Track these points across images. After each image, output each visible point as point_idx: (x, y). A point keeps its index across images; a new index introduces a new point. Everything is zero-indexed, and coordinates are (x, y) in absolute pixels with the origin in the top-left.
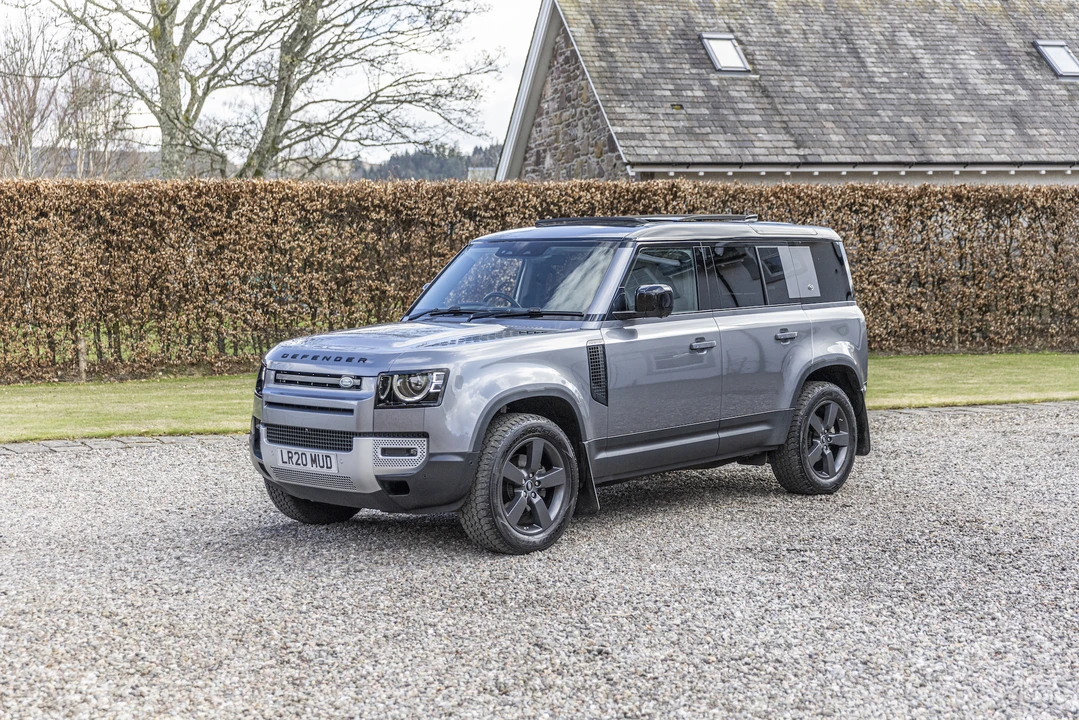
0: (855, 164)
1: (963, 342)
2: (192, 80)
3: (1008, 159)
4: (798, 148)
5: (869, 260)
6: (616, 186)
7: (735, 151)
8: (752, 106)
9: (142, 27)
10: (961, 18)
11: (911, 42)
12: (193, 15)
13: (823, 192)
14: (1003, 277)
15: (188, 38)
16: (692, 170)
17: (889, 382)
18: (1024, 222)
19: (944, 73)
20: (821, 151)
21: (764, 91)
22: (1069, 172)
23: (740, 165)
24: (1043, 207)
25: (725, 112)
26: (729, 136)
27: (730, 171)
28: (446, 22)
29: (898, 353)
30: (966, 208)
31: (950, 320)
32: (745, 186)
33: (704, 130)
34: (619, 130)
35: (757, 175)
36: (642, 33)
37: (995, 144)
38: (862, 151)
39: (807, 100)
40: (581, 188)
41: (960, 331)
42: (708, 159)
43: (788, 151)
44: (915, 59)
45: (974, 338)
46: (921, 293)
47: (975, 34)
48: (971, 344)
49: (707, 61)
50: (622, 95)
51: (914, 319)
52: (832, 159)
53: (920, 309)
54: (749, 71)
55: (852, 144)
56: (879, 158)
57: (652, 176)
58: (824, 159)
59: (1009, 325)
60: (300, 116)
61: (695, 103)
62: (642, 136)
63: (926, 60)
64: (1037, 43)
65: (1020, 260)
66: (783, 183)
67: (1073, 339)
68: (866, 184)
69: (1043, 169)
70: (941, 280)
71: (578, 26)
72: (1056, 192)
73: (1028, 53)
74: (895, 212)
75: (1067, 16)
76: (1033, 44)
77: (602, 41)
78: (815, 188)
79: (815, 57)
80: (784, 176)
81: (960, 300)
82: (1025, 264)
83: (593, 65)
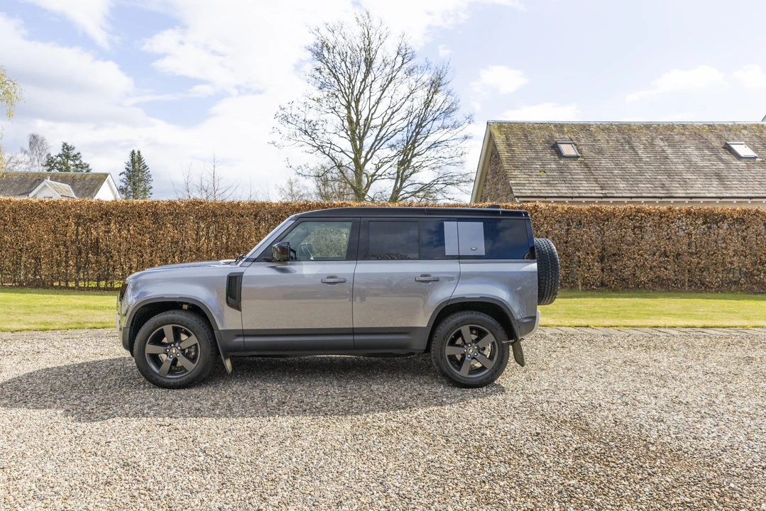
0: (631, 198)
1: (690, 286)
2: (367, 176)
3: (714, 195)
4: (602, 190)
5: (639, 243)
6: (506, 206)
7: (570, 191)
8: (579, 171)
9: (351, 158)
10: (687, 133)
11: (662, 144)
12: (368, 153)
13: (614, 209)
14: (714, 254)
15: (366, 161)
16: (547, 200)
17: (650, 308)
18: (725, 226)
19: (679, 157)
20: (614, 192)
21: (586, 165)
22: (750, 202)
23: (572, 197)
24: (737, 218)
25: (566, 174)
26: (567, 185)
27: (567, 200)
28: (462, 154)
30: (693, 218)
31: (684, 275)
32: (573, 206)
33: (555, 182)
34: (513, 182)
35: (581, 202)
36: (528, 141)
37: (708, 188)
38: (635, 191)
39: (608, 169)
41: (689, 280)
42: (556, 195)
43: (597, 192)
44: (664, 151)
45: (697, 284)
46: (667, 261)
47: (694, 140)
48: (695, 287)
49: (559, 153)
50: (516, 167)
51: (663, 273)
52: (620, 195)
53: (666, 269)
54: (578, 157)
55: (630, 188)
56: (644, 195)
57: (528, 202)
58: (615, 195)
59: (716, 278)
60: (407, 189)
61: (551, 170)
62: (524, 185)
63: (669, 151)
64: (728, 143)
65: (724, 245)
66: (593, 206)
67: (754, 286)
68: (638, 206)
69: (735, 201)
70: (679, 254)
71: (499, 139)
72: (745, 211)
73: (724, 148)
74: (653, 220)
75: (743, 131)
76: (726, 144)
77: (509, 145)
78: (610, 208)
79: (612, 150)
80: (594, 202)
81: (689, 265)
82: (726, 247)
83: (504, 155)
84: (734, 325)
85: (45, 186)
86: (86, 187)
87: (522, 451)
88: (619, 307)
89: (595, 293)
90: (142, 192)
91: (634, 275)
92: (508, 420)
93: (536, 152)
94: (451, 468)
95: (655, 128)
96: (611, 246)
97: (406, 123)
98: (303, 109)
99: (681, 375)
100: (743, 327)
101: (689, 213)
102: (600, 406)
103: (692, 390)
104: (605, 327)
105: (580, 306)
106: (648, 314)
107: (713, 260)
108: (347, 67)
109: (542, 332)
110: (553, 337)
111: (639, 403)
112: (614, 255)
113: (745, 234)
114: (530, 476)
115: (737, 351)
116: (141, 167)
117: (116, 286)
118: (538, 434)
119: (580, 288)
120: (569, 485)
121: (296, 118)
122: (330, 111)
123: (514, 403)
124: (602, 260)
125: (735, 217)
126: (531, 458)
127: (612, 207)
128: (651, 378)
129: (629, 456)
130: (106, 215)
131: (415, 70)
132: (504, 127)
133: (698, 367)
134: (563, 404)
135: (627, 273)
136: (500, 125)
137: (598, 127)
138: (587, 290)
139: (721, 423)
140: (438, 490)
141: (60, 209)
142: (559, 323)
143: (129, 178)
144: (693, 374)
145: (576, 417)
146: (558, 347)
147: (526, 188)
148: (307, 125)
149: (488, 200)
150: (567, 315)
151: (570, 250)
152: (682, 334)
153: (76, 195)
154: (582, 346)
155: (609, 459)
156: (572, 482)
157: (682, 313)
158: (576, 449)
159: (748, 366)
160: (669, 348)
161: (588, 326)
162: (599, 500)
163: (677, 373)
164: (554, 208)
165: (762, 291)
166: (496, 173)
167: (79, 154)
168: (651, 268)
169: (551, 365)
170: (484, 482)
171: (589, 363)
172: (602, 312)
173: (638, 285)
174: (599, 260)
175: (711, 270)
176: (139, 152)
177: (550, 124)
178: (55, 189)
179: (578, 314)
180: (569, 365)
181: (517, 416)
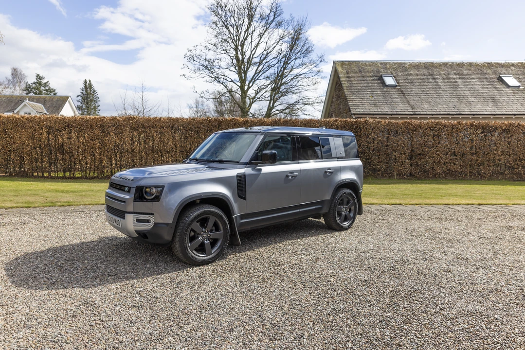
0: (433, 115)
1: (471, 176)
2: (249, 99)
3: (490, 113)
4: (412, 109)
5: (437, 147)
6: (346, 120)
7: (390, 110)
8: (397, 96)
9: (238, 86)
10: (472, 69)
11: (455, 77)
12: (250, 82)
13: (420, 123)
14: (488, 154)
15: (249, 88)
16: (374, 116)
17: (443, 191)
18: (497, 134)
19: (467, 86)
20: (420, 110)
21: (402, 92)
22: (514, 118)
23: (392, 114)
24: (505, 129)
25: (388, 98)
26: (388, 106)
27: (388, 117)
28: (315, 84)
29: (446, 179)
30: (474, 129)
31: (466, 168)
32: (392, 121)
33: (380, 104)
34: (351, 104)
35: (398, 118)
36: (362, 75)
37: (485, 108)
38: (435, 110)
39: (417, 94)
40: (335, 121)
41: (470, 172)
42: (380, 113)
43: (409, 110)
44: (456, 82)
45: (475, 175)
46: (456, 158)
47: (477, 74)
49: (383, 83)
50: (353, 93)
51: (453, 167)
52: (425, 113)
53: (454, 164)
54: (397, 86)
55: (432, 108)
56: (442, 113)
57: (361, 118)
58: (422, 113)
59: (489, 170)
60: (277, 108)
61: (378, 95)
62: (358, 106)
63: (460, 82)
64: (501, 76)
65: (495, 148)
66: (406, 120)
67: (514, 176)
68: (437, 121)
69: (504, 117)
70: (464, 154)
71: (342, 73)
72: (511, 124)
73: (498, 79)
74: (447, 130)
75: (512, 68)
76: (500, 76)
77: (349, 77)
78: (418, 122)
79: (420, 81)
80: (407, 118)
81: (470, 161)
82: (497, 149)
83: (345, 85)
84: (500, 203)
85: (25, 105)
86: (54, 106)
87: (355, 293)
88: (422, 190)
89: (406, 181)
90: (93, 109)
91: (433, 168)
92: (346, 271)
93: (367, 82)
94: (306, 305)
95: (450, 65)
96: (417, 148)
97: (277, 61)
98: (204, 51)
99: (463, 239)
100: (506, 204)
101: (472, 125)
102: (408, 261)
103: (470, 249)
104: (412, 205)
105: (395, 190)
106: (441, 196)
107: (487, 158)
108: (235, 21)
109: (369, 209)
110: (377, 212)
111: (435, 258)
112: (420, 154)
113: (510, 140)
114: (360, 310)
115: (502, 222)
116: (92, 92)
117: (76, 176)
118: (366, 281)
119: (396, 177)
120: (387, 316)
121: (200, 57)
122: (223, 52)
123: (350, 259)
124: (411, 158)
125: (503, 128)
126: (361, 298)
127: (419, 121)
128: (443, 241)
129: (427, 296)
130: (68, 126)
131: (283, 23)
132: (345, 64)
133: (475, 233)
134: (383, 260)
135: (428, 167)
136: (343, 63)
137: (411, 64)
138: (400, 179)
139: (489, 273)
140: (298, 320)
141: (36, 122)
142: (380, 202)
143: (84, 99)
144: (472, 238)
145: (392, 268)
146: (380, 219)
147: (360, 108)
148: (207, 63)
149: (334, 116)
150: (387, 196)
151: (389, 151)
152: (465, 209)
153: (47, 111)
154: (396, 219)
155: (414, 298)
156: (389, 314)
157: (465, 195)
158: (391, 291)
159: (509, 233)
160: (455, 220)
161: (400, 204)
162: (406, 327)
163: (460, 238)
164: (379, 122)
165: (519, 179)
166: (339, 97)
167: (48, 82)
168: (444, 164)
169: (375, 232)
170: (329, 315)
171: (401, 230)
172: (410, 194)
173: (435, 175)
174: (409, 158)
175: (486, 165)
176: (90, 81)
177: (377, 62)
178: (32, 107)
179: (394, 195)
180: (387, 232)
181: (351, 268)
